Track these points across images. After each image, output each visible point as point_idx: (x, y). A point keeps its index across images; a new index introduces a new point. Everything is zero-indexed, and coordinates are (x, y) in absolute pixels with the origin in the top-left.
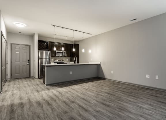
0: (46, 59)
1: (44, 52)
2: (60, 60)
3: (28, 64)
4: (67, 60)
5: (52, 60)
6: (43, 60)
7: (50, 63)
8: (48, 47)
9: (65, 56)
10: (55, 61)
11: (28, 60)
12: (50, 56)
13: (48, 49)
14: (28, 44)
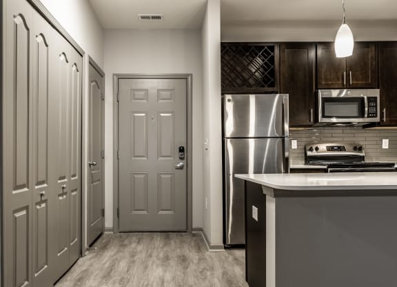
0: (260, 138)
1: (252, 99)
2: (340, 149)
3: (181, 168)
4: (385, 144)
5: (294, 144)
6: (246, 148)
7: (286, 161)
8: (272, 73)
9: (377, 119)
10: (309, 153)
11: (181, 150)
12: (287, 127)
13: (272, 85)
14: (181, 70)
